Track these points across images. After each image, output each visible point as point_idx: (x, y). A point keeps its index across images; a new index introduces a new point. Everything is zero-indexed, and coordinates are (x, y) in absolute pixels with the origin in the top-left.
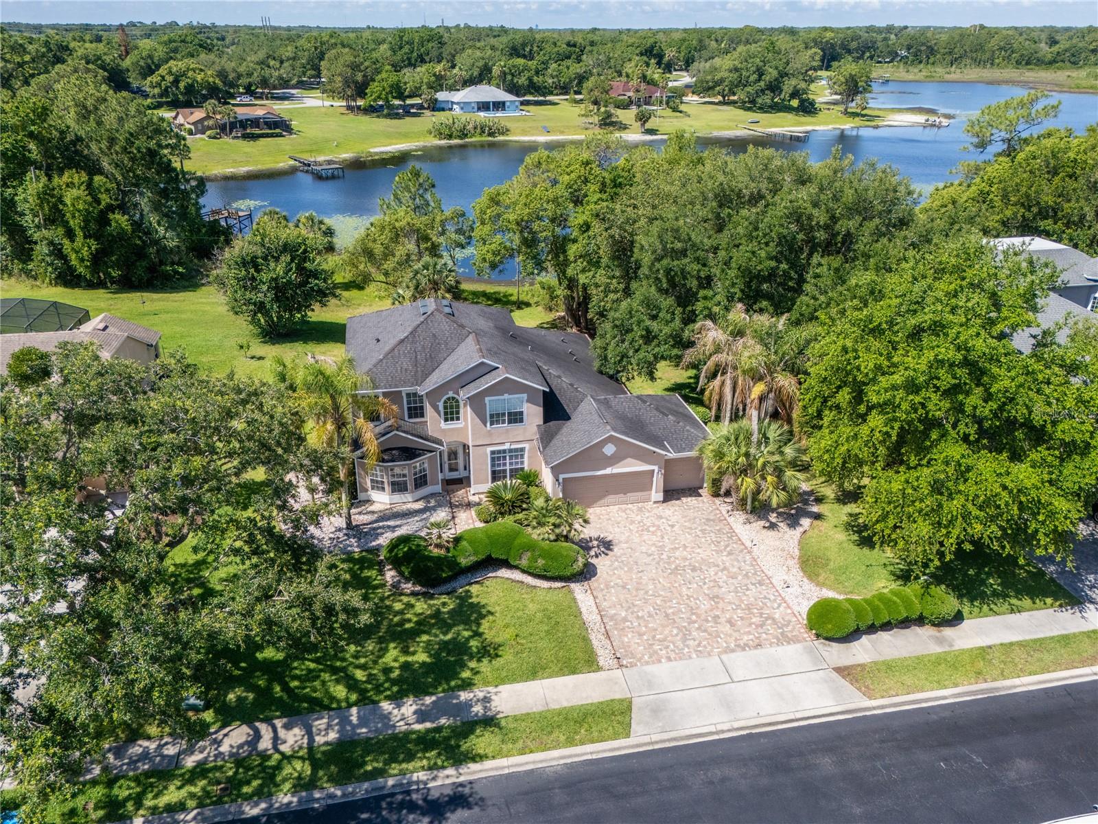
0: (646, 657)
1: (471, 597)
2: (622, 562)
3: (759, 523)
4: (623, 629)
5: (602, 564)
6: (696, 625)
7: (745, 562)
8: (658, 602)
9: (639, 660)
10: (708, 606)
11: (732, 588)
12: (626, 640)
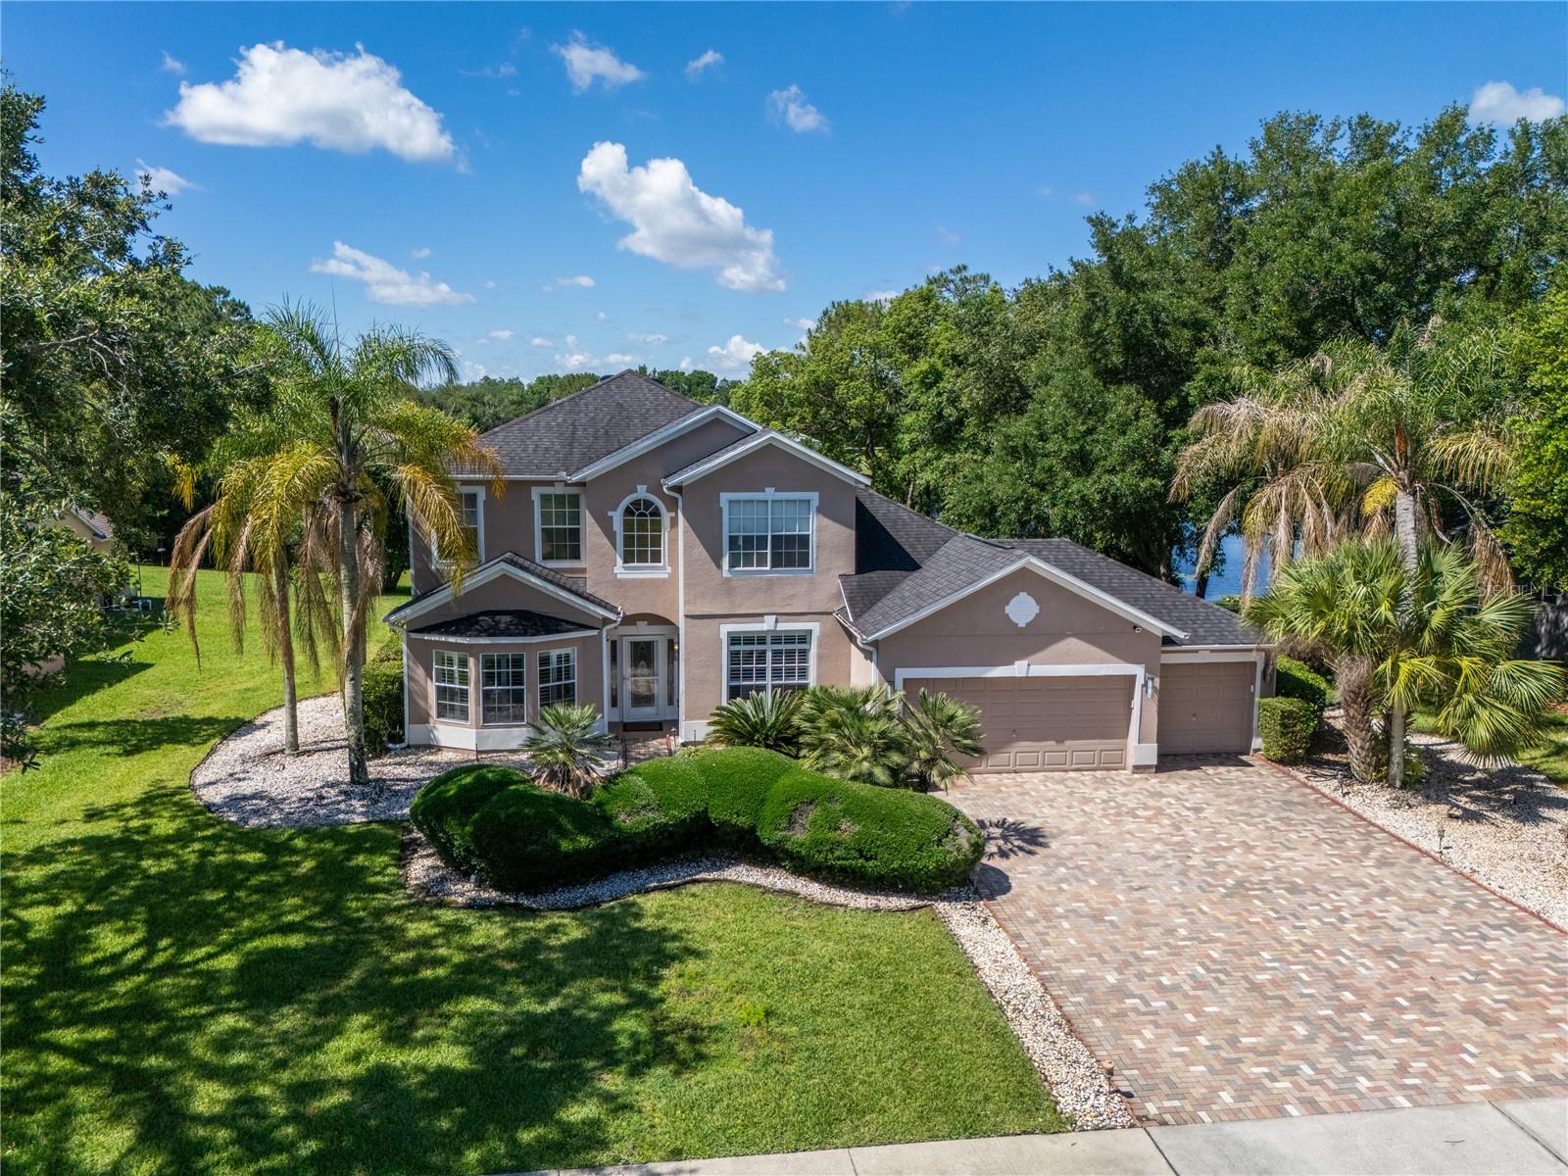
0: (1226, 1097)
1: (638, 916)
2: (1079, 868)
3: (1433, 808)
4: (1121, 1015)
5: (1021, 870)
6: (1367, 1017)
7: (1439, 880)
8: (1215, 955)
9: (1205, 1103)
10: (1379, 971)
11: (1435, 934)
12: (1139, 1044)
